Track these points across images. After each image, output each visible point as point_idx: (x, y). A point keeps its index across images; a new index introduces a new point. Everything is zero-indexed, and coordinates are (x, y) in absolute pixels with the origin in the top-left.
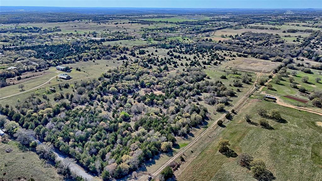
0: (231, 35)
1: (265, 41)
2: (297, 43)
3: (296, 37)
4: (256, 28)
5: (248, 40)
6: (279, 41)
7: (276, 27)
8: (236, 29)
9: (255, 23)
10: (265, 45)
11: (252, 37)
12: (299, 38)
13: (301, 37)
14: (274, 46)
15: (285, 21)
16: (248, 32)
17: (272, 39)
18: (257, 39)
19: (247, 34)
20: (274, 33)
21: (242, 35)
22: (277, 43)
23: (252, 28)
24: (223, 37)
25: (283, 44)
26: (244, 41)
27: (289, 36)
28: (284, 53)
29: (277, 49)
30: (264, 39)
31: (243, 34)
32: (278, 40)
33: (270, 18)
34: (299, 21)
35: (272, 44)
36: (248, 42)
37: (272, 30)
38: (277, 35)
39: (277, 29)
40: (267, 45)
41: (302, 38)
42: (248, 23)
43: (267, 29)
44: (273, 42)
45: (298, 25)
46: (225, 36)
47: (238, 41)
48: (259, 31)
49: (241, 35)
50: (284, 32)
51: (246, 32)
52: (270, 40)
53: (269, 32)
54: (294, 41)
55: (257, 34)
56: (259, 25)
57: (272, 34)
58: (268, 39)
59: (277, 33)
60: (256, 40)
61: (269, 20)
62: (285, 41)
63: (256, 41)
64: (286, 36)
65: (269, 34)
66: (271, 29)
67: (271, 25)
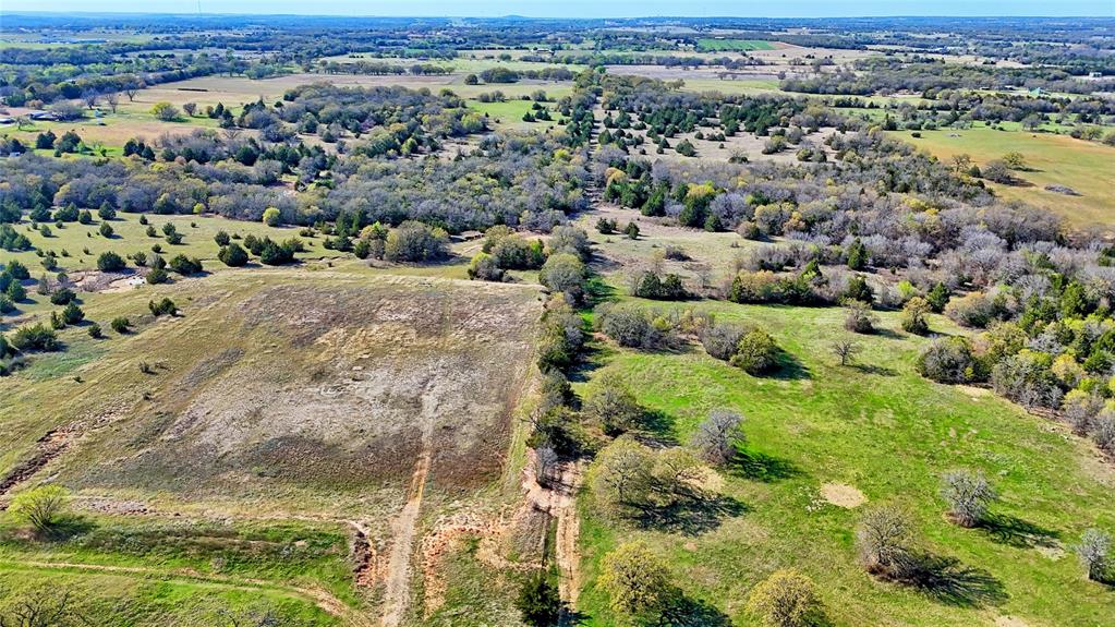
0: (221, 107)
1: (399, 127)
2: (541, 126)
3: (528, 99)
4: (355, 70)
5: (311, 129)
6: (465, 121)
7: (434, 63)
8: (260, 76)
9: (350, 54)
10: (405, 148)
11: (332, 108)
12: (542, 104)
13: (544, 100)
14: (451, 149)
15: (459, 46)
16: (316, 87)
17: (432, 113)
18: (362, 118)
19: (310, 98)
20: (435, 87)
21: (285, 103)
22: (459, 133)
23: (335, 69)
24: (169, 116)
25: (490, 137)
26: (288, 137)
27: (499, 98)
28: (521, 198)
29: (472, 169)
30: (395, 117)
31: (290, 97)
32: (459, 117)
33: (405, 37)
34: (503, 44)
35: (439, 140)
36: (310, 141)
37: (422, 76)
38: (449, 94)
39: (440, 72)
40: (414, 150)
41: (552, 101)
42: (319, 52)
43: (399, 71)
44: (440, 128)
45: (507, 58)
46: (183, 113)
47: (255, 134)
48: (368, 83)
49: (279, 105)
50: (472, 81)
51: (305, 87)
52: (426, 119)
53: (415, 85)
54: (528, 118)
55: (360, 96)
56: (368, 58)
57: (426, 93)
58: (413, 114)
59: (446, 88)
60: (359, 123)
61: (403, 44)
62: (491, 120)
63: (358, 131)
64: (485, 100)
65: (413, 93)
66: (417, 70)
67: (413, 59)
